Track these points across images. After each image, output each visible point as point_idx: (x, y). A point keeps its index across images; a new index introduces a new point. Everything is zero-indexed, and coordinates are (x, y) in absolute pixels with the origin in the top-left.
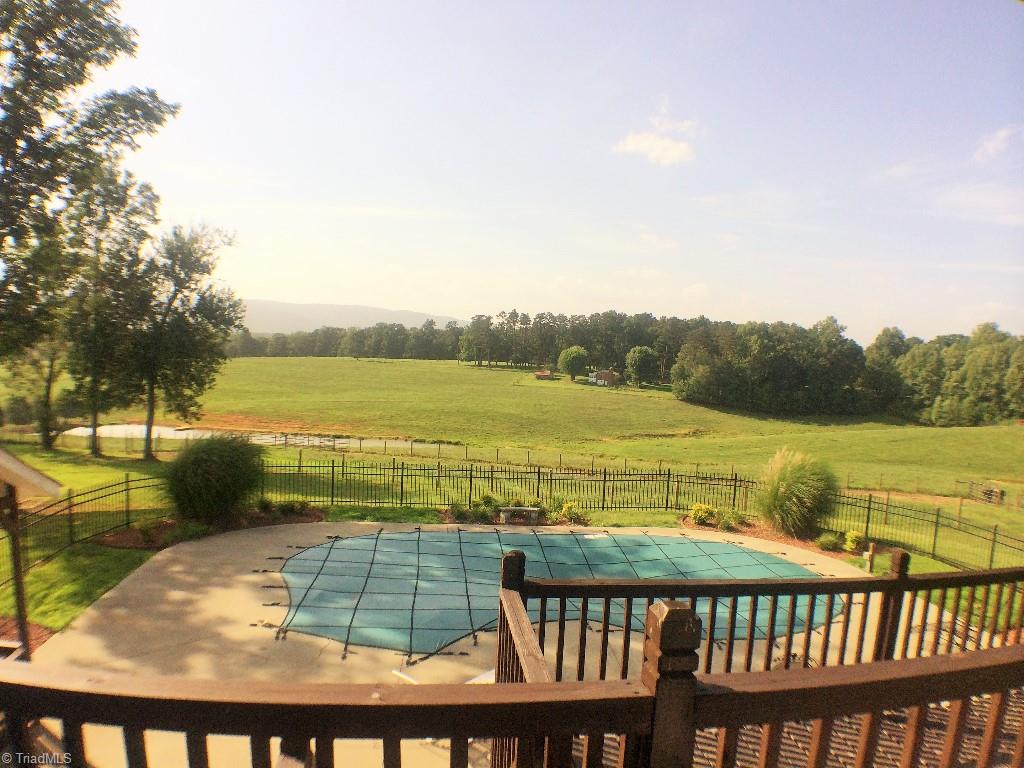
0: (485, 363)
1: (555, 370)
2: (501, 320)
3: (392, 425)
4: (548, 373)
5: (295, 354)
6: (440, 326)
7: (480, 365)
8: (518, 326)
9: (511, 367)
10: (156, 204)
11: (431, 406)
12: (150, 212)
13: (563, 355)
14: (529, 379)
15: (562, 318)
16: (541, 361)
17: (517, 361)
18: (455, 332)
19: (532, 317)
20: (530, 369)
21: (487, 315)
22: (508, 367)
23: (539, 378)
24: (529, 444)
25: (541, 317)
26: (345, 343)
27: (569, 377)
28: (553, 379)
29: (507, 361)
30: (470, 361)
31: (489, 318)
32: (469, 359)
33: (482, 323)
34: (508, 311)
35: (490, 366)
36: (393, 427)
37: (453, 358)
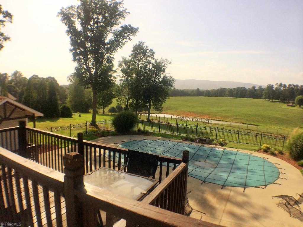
0: (271, 100)
1: (293, 103)
2: (276, 86)
3: (237, 118)
4: (291, 104)
5: (212, 96)
6: (257, 88)
7: (269, 101)
8: (282, 88)
9: (279, 102)
10: (154, 55)
11: (250, 113)
12: (152, 56)
13: (297, 98)
14: (284, 106)
15: (297, 86)
16: (289, 100)
17: (281, 100)
18: (261, 90)
19: (287, 85)
20: (286, 103)
21: (272, 84)
22: (278, 102)
23: (288, 106)
24: (280, 127)
25: (290, 85)
26: (227, 93)
27: (298, 106)
28: (293, 106)
29: (278, 100)
30: (266, 99)
31: (273, 85)
32: (265, 99)
33: (270, 87)
34: (279, 83)
35: (272, 101)
36: (237, 119)
37: (260, 98)
